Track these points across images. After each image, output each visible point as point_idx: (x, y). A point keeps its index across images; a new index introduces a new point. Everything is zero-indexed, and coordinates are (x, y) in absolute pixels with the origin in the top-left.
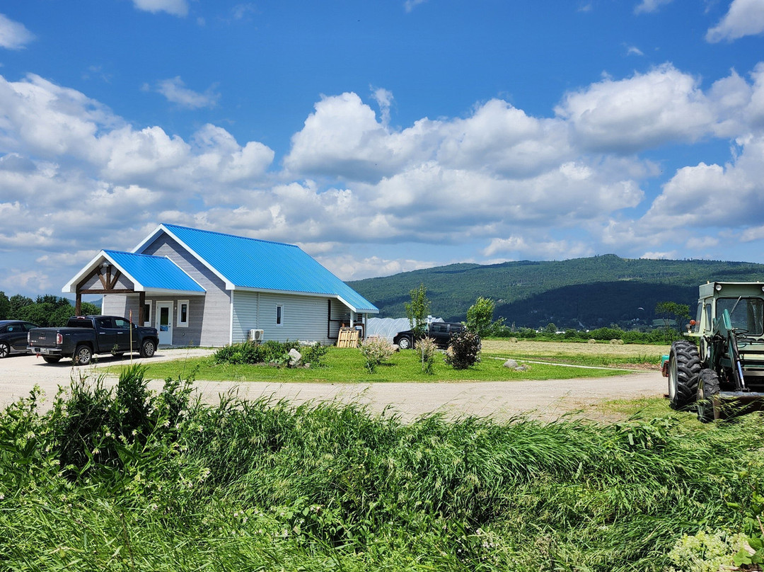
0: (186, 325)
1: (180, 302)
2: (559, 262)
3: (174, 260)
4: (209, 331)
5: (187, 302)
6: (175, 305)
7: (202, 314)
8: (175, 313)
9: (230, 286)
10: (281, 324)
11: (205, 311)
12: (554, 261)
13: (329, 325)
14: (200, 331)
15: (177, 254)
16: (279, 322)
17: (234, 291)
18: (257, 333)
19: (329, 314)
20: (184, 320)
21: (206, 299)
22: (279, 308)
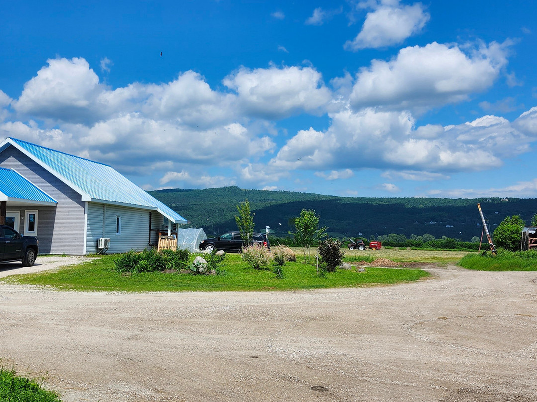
0: (34, 234)
1: (27, 213)
2: (201, 190)
3: (21, 173)
4: (60, 240)
5: (36, 213)
6: (23, 215)
7: (53, 224)
8: (22, 223)
9: (86, 198)
10: (119, 234)
11: (56, 221)
12: (197, 189)
13: (150, 234)
14: (50, 240)
15: (24, 167)
16: (118, 232)
17: (89, 202)
18: (106, 241)
19: (150, 224)
20: (31, 228)
21: (58, 210)
22: (118, 219)
